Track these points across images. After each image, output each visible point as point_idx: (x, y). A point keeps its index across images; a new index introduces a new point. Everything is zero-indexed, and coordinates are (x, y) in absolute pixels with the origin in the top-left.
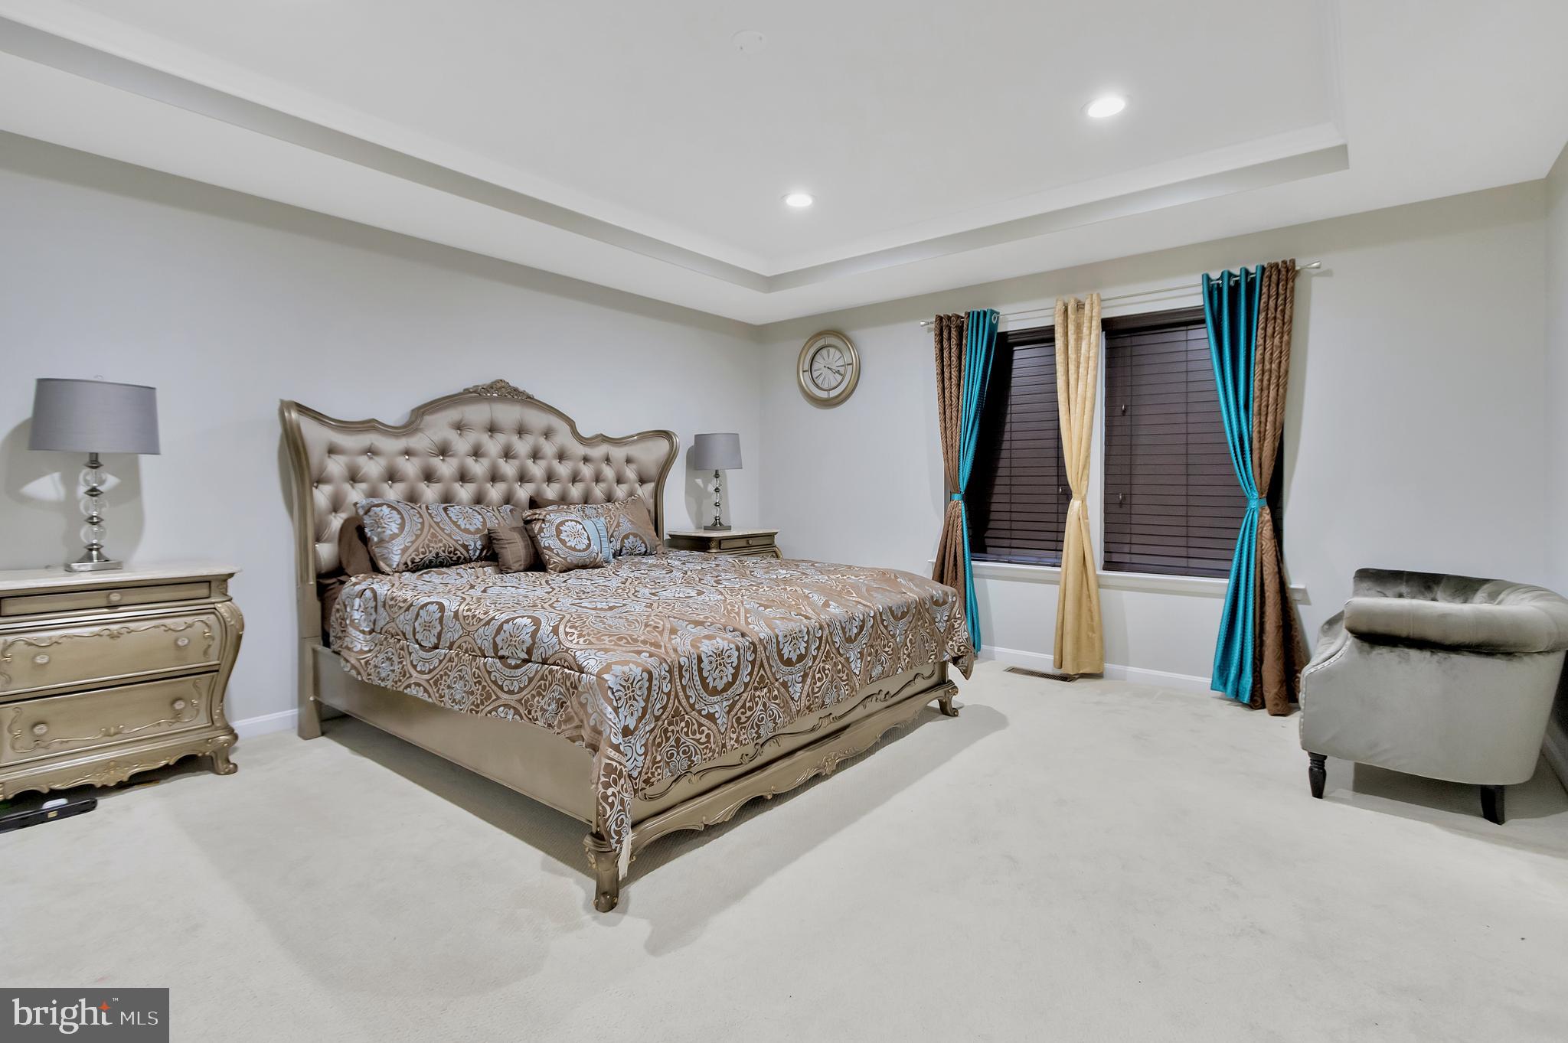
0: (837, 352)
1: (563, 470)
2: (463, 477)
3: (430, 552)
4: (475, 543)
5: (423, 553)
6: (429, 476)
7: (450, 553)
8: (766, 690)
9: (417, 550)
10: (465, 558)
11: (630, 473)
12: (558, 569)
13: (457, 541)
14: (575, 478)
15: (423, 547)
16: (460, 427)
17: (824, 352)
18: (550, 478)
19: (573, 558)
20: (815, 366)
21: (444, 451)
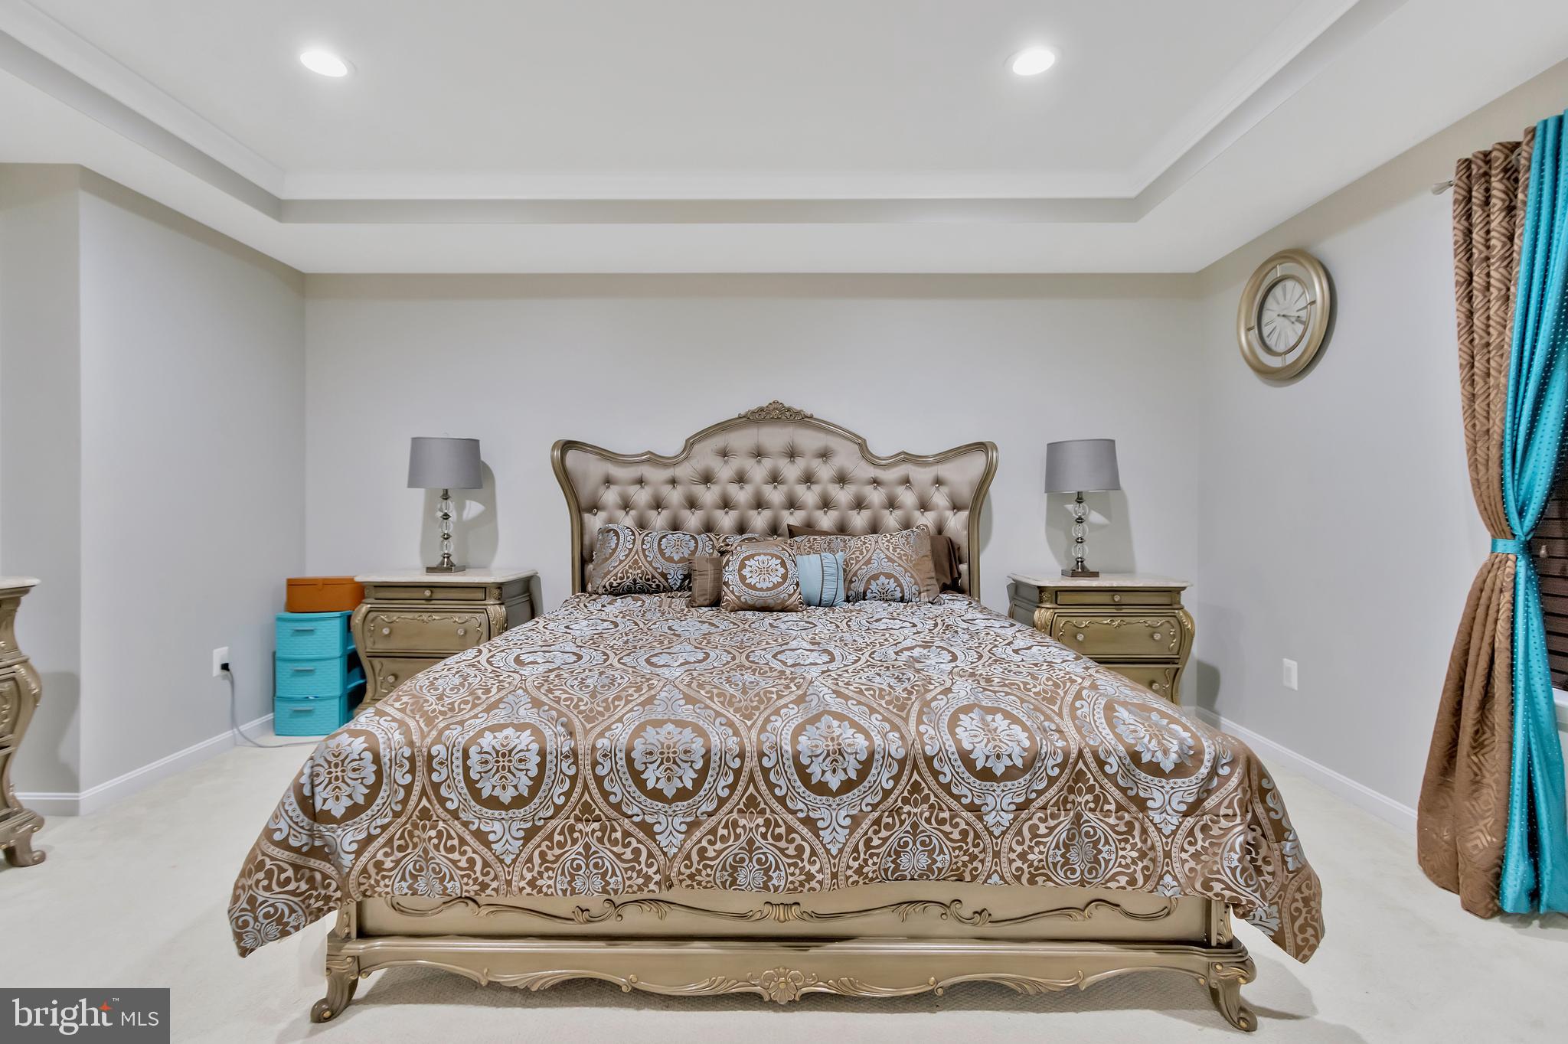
0: (1297, 285)
1: (843, 496)
2: (726, 504)
3: (628, 578)
4: (676, 574)
5: (621, 578)
6: (692, 504)
7: (648, 580)
8: (596, 825)
9: (616, 575)
10: (664, 587)
11: (940, 499)
12: (729, 608)
13: (655, 569)
14: (859, 504)
15: (622, 573)
16: (724, 454)
17: (1278, 291)
18: (826, 504)
19: (749, 596)
20: (1265, 319)
21: (707, 479)
